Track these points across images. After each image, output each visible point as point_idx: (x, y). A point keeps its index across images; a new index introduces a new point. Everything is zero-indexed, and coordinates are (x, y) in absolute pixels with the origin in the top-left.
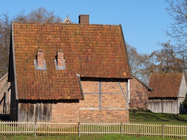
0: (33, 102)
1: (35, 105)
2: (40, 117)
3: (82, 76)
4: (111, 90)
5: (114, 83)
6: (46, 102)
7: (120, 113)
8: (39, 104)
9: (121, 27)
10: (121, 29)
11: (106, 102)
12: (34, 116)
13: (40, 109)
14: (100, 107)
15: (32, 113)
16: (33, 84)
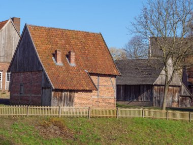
0: (62, 91)
1: (63, 93)
2: (67, 103)
3: (89, 72)
4: (105, 83)
5: (107, 78)
6: (71, 91)
7: (110, 101)
8: (66, 93)
9: (101, 35)
10: (102, 37)
11: (102, 92)
12: (63, 102)
13: (67, 97)
14: (98, 95)
15: (61, 100)
16: (59, 76)
